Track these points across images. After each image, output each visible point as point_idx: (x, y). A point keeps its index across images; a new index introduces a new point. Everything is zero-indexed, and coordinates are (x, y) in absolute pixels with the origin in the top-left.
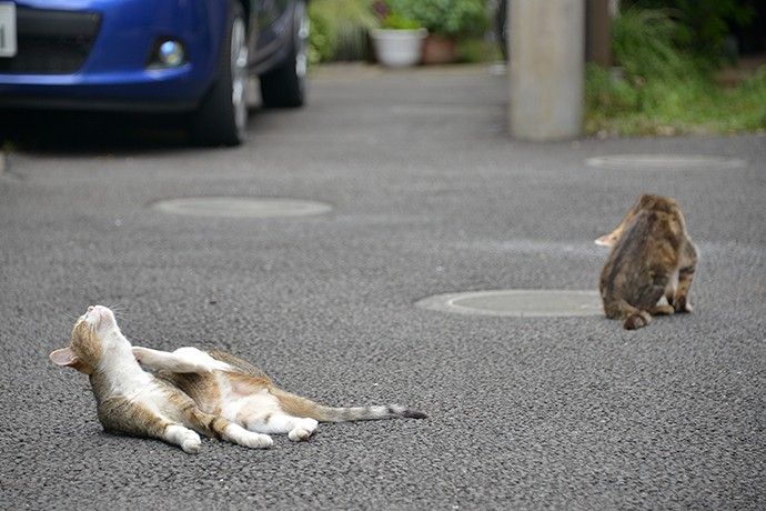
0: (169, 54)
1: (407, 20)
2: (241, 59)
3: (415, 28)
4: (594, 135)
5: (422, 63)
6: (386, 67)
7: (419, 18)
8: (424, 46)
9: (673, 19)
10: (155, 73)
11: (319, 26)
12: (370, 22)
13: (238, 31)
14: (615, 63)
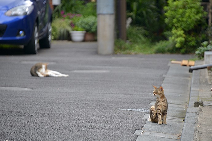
0: (21, 34)
1: (80, 28)
2: (37, 35)
3: (82, 31)
4: (116, 54)
5: (84, 41)
6: (74, 41)
7: (84, 28)
8: (85, 36)
9: (145, 29)
10: (18, 38)
11: (54, 29)
12: (69, 29)
13: (36, 29)
14: (127, 39)
